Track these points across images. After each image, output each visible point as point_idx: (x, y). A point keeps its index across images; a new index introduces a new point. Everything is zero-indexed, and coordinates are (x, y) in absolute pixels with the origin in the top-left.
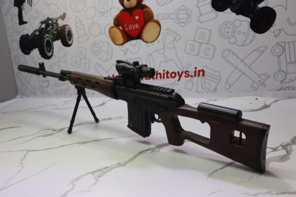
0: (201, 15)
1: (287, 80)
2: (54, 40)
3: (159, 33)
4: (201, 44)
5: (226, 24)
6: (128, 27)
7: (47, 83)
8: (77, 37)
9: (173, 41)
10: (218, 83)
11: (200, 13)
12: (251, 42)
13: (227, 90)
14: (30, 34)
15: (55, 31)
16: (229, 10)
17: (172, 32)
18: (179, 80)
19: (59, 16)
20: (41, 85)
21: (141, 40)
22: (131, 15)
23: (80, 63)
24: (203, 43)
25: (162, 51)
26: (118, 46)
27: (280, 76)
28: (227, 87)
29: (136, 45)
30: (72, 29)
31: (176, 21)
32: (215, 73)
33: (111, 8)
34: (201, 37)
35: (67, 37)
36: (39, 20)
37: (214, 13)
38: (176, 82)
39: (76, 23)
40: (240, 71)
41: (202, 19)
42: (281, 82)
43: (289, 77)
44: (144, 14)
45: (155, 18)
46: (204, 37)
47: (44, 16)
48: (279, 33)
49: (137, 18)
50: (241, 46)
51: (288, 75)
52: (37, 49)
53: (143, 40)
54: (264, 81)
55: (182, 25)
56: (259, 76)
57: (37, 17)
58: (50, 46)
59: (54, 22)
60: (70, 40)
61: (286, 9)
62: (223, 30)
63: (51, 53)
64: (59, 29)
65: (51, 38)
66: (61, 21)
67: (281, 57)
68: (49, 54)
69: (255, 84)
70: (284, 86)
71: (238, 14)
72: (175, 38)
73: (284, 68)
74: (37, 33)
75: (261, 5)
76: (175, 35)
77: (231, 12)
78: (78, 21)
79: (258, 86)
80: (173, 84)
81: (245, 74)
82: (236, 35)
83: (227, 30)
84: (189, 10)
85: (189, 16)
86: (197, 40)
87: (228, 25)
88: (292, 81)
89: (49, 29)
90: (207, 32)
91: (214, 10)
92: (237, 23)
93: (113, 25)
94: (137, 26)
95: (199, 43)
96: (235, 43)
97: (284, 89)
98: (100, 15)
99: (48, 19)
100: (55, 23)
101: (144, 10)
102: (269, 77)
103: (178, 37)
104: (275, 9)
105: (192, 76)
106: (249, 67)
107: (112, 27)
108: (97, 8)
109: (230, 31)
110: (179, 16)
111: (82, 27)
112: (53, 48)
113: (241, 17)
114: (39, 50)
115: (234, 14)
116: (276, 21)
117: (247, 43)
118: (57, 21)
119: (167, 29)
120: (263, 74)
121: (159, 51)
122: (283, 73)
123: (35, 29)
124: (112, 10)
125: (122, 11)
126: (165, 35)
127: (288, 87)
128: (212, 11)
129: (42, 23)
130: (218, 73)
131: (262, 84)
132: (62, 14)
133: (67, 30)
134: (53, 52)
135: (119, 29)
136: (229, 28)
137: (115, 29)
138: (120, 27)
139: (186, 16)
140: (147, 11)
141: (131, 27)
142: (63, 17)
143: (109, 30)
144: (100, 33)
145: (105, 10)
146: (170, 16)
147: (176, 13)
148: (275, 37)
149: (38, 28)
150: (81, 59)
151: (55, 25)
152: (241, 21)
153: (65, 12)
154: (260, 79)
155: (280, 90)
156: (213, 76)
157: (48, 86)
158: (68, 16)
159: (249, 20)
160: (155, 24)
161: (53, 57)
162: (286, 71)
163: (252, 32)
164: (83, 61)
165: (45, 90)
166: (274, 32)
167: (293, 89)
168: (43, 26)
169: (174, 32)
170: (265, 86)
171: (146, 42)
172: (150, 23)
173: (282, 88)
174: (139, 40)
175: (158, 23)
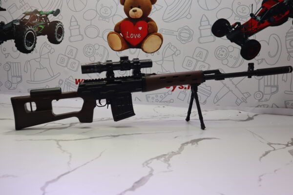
0: (201, 37)
1: (263, 100)
2: (39, 35)
3: (161, 46)
4: (198, 61)
5: (221, 48)
6: (129, 35)
7: (19, 79)
8: (70, 36)
9: (172, 55)
10: (208, 97)
11: (201, 34)
12: (240, 65)
13: (215, 103)
14: (6, 23)
15: (42, 25)
16: (225, 37)
17: (173, 47)
18: (173, 90)
19: (51, 11)
20: (10, 80)
21: (141, 50)
22: (134, 25)
23: (68, 63)
24: (199, 61)
25: (160, 63)
26: (115, 52)
27: (258, 96)
28: (216, 101)
29: (134, 53)
30: (64, 27)
31: (178, 37)
32: (206, 88)
33: (114, 15)
34: (198, 55)
35: (56, 34)
36: (23, 10)
37: (213, 37)
38: (170, 93)
39: (71, 22)
40: (228, 88)
41: (202, 40)
42: (259, 100)
43: (265, 97)
44: (148, 27)
45: (158, 32)
46: (201, 56)
47: (31, 8)
48: (262, 62)
49: (140, 28)
50: (231, 67)
51: (264, 95)
52: (13, 41)
53: (143, 50)
54: (246, 98)
55: (183, 42)
56: (243, 94)
57: (21, 7)
58: (32, 40)
59: (43, 15)
60: (60, 37)
61: (268, 44)
62: (218, 53)
63: (32, 47)
64: (48, 24)
65: (35, 31)
66: (53, 16)
67: (261, 80)
68: (29, 48)
69: (238, 100)
70: (261, 103)
71: (232, 41)
72: (175, 53)
73: (262, 90)
74: (18, 24)
75: (251, 38)
76: (175, 50)
77: (227, 39)
78: (73, 20)
79: (240, 102)
80: (167, 94)
81: (232, 91)
82: (229, 58)
83: (221, 53)
84: (191, 31)
85: (191, 36)
86: (194, 57)
87: (223, 49)
88: (267, 100)
89: (34, 22)
90: (205, 52)
91: (213, 34)
92: (231, 49)
93: (114, 31)
94: (139, 36)
95: (197, 60)
96: (226, 65)
97: (261, 106)
98: (100, 18)
99: (36, 12)
100: (44, 17)
101: (149, 23)
102: (250, 95)
103: (178, 52)
104: (260, 42)
105: (185, 88)
106: (236, 85)
107: (113, 33)
108: (99, 12)
109: (224, 54)
110: (182, 34)
111: (78, 27)
112: (36, 43)
113: (234, 44)
114: (15, 42)
115: (229, 41)
116: (261, 52)
117: (236, 66)
118: (47, 15)
119: (169, 44)
120: (246, 93)
121: (158, 62)
122: (261, 94)
123: (15, 19)
124: (115, 16)
125: (126, 19)
126: (165, 49)
127: (264, 105)
128: (211, 35)
129: (26, 14)
130: (209, 88)
131: (245, 101)
132: (55, 10)
133: (57, 27)
134: (34, 47)
135: (120, 36)
136: (224, 52)
137: (116, 35)
138: (121, 34)
139: (188, 36)
140: (151, 24)
141: (132, 36)
142: (56, 13)
143: (108, 35)
144: (98, 36)
145: (107, 15)
146: (173, 33)
147: (179, 31)
148: (258, 64)
149: (20, 18)
150: (69, 58)
151: (43, 19)
152: (234, 48)
153: (59, 8)
154: (243, 96)
155: (257, 107)
156: (205, 90)
157: (18, 83)
158: (61, 13)
159: (240, 48)
160: (158, 37)
161: (33, 52)
162: (263, 92)
163: (241, 57)
164: (71, 60)
165: (14, 86)
166: (258, 60)
167: (267, 107)
168: (27, 18)
169: (175, 47)
170: (246, 102)
171: (146, 52)
172: (153, 35)
173: (259, 105)
174: (138, 49)
175: (160, 37)
